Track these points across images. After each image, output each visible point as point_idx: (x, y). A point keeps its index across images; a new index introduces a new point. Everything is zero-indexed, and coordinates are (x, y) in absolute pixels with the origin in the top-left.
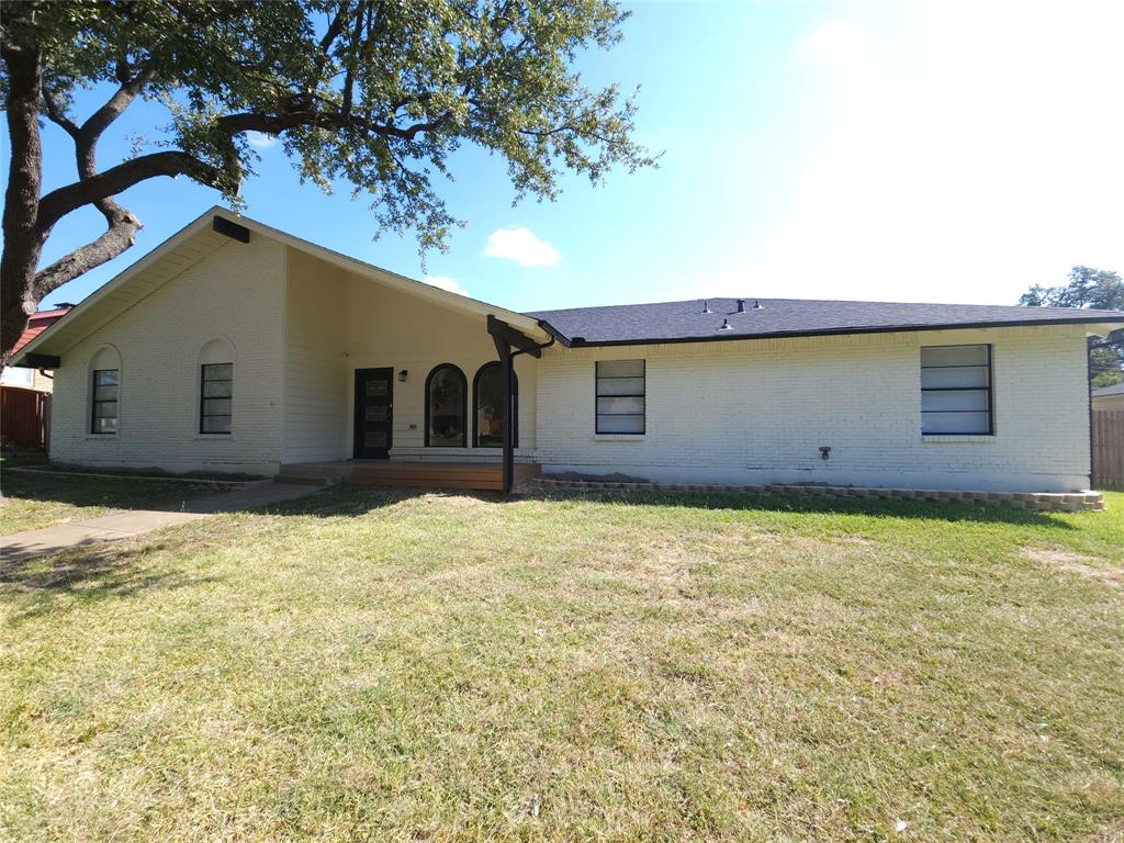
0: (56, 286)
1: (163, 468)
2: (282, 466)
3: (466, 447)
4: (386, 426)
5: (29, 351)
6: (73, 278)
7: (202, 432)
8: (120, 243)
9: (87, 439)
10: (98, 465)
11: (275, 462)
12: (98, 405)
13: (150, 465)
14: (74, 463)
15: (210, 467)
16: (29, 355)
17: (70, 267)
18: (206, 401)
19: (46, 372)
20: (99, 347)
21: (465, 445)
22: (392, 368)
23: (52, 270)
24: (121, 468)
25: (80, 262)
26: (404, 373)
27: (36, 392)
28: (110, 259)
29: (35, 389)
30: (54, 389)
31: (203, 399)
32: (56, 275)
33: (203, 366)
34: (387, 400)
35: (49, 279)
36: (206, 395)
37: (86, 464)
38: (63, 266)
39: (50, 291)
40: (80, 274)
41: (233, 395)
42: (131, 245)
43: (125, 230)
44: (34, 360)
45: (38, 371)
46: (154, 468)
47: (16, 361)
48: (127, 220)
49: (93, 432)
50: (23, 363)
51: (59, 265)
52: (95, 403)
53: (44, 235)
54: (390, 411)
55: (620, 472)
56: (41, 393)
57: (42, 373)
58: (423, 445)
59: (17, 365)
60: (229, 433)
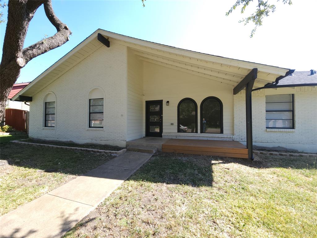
0: (34, 56)
1: (74, 141)
2: (127, 142)
3: (197, 133)
4: (160, 124)
5: (20, 94)
6: (43, 53)
7: (90, 127)
8: (63, 39)
9: (43, 129)
10: (48, 139)
11: (124, 140)
12: (47, 115)
13: (69, 140)
14: (38, 138)
15: (94, 142)
16: (20, 96)
17: (41, 47)
18: (91, 114)
19: (27, 103)
20: (48, 93)
21: (197, 132)
22: (162, 100)
23: (32, 48)
24: (57, 141)
25: (46, 45)
26: (168, 102)
27: (23, 111)
28: (59, 46)
29: (22, 110)
30: (30, 110)
31: (90, 113)
32: (34, 50)
33: (90, 100)
34: (160, 113)
35: (30, 52)
36: (91, 112)
37: (43, 139)
38: (38, 46)
39: (31, 59)
40: (46, 51)
41: (104, 112)
42: (68, 40)
43: (65, 32)
44: (23, 98)
45: (23, 103)
46: (70, 141)
47: (15, 98)
48: (66, 28)
49: (45, 126)
50: (18, 99)
51: (36, 45)
52: (46, 115)
53: (31, 15)
54: (161, 118)
55: (280, 146)
56: (25, 111)
57: (25, 103)
58: (177, 131)
59: (16, 100)
60: (103, 127)
